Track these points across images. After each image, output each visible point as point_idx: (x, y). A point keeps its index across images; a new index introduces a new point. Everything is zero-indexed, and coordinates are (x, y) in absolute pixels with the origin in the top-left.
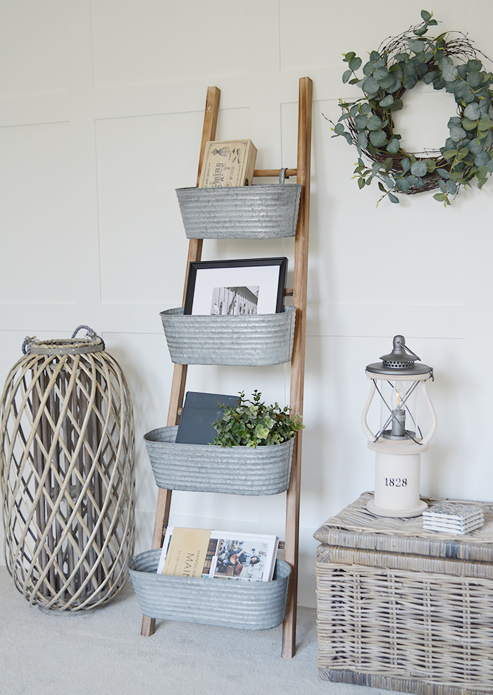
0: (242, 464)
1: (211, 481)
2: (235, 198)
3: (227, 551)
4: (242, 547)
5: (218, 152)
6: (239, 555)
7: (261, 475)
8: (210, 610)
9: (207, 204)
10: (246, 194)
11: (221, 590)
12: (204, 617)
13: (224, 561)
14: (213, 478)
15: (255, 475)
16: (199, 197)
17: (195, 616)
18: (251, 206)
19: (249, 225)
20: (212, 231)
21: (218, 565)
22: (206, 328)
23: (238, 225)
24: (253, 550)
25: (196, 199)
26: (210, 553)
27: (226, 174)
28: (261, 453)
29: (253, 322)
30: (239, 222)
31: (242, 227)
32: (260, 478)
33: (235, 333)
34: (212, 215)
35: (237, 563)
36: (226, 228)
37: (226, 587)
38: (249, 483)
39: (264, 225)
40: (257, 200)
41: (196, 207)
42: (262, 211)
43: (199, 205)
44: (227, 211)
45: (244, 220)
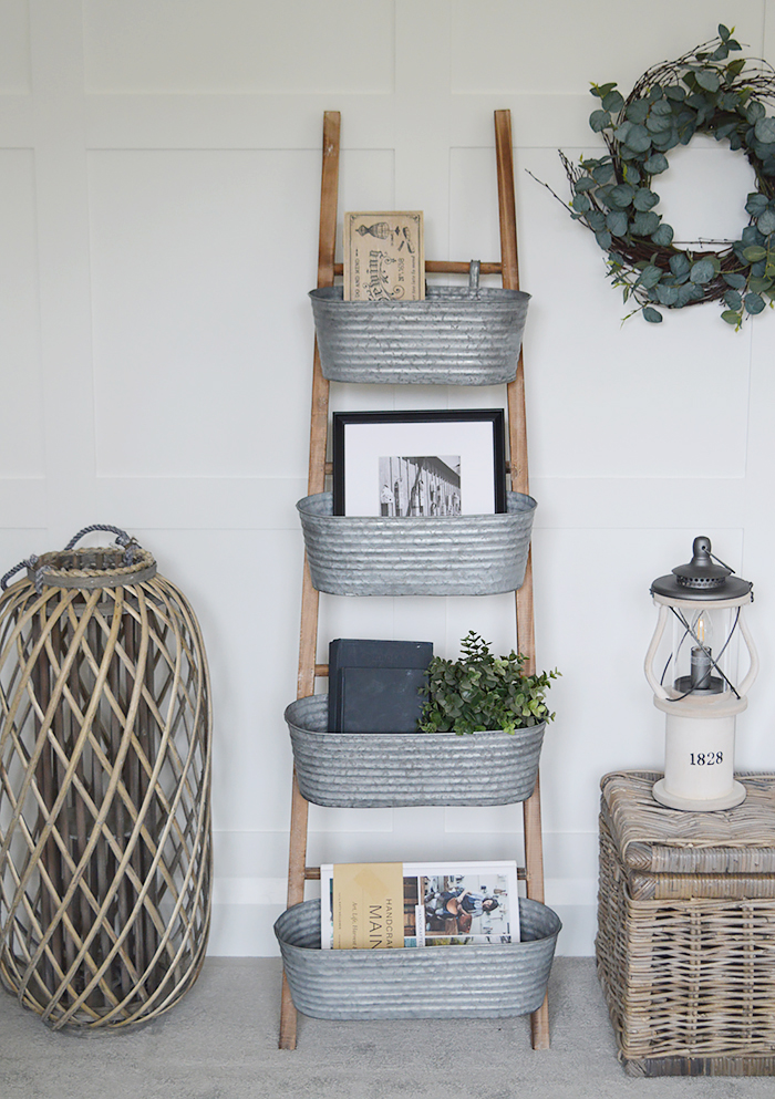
0: (486, 759)
1: (426, 789)
2: (439, 318)
4: (462, 885)
5: (368, 230)
6: (460, 899)
7: (514, 773)
8: (444, 996)
9: (385, 327)
10: (461, 314)
11: (468, 962)
12: (430, 1008)
13: (437, 912)
14: (431, 785)
15: (505, 774)
16: (371, 315)
17: (414, 1008)
18: (466, 332)
19: (460, 362)
20: (391, 370)
21: (428, 919)
22: (404, 537)
23: (441, 362)
24: (483, 888)
25: (365, 318)
26: (410, 901)
27: (390, 270)
28: (519, 740)
29: (489, 526)
30: (442, 358)
31: (447, 366)
32: (510, 777)
33: (457, 544)
34: (394, 345)
35: (460, 914)
36: (417, 367)
37: (477, 956)
38: (494, 787)
39: (486, 363)
40: (478, 323)
41: (364, 332)
42: (485, 340)
43: (370, 327)
44: (422, 340)
45: (452, 354)
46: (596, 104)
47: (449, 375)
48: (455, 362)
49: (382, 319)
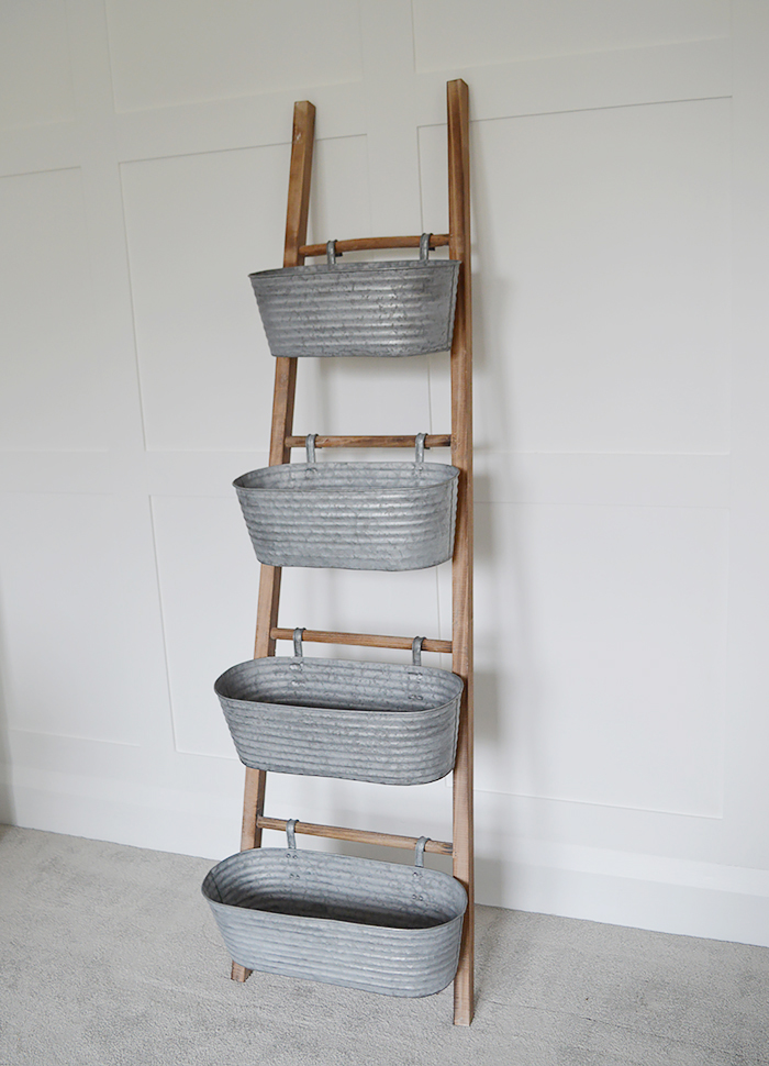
0: (381, 739)
1: (330, 762)
2: (350, 289)
7: (413, 755)
9: (302, 300)
10: (369, 283)
11: (356, 939)
14: (333, 758)
15: (403, 755)
16: (289, 288)
17: (314, 972)
18: (377, 301)
19: (375, 333)
20: (314, 344)
22: (311, 510)
23: (356, 333)
25: (284, 292)
28: (412, 723)
29: (390, 501)
30: (358, 329)
31: (364, 338)
32: (410, 759)
33: (361, 518)
34: (312, 318)
36: (337, 339)
38: (394, 767)
39: (400, 333)
40: (389, 292)
41: (285, 305)
42: (396, 310)
43: (290, 301)
44: (337, 312)
45: (366, 325)
47: (367, 346)
48: (370, 333)
49: (298, 292)
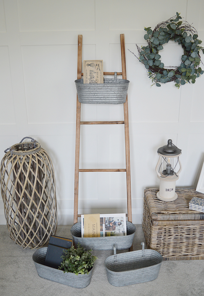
2: (107, 88)
3: (108, 222)
5: (89, 65)
6: (113, 222)
9: (94, 90)
10: (112, 87)
13: (108, 226)
16: (90, 87)
18: (114, 91)
20: (95, 101)
21: (105, 227)
23: (107, 99)
24: (118, 220)
25: (89, 88)
26: (102, 223)
27: (95, 75)
30: (108, 97)
31: (109, 100)
34: (96, 94)
35: (113, 226)
36: (101, 100)
39: (118, 99)
40: (117, 89)
41: (88, 91)
42: (118, 93)
43: (90, 90)
44: (103, 93)
45: (110, 97)
46: (146, 33)
47: (109, 102)
48: (111, 99)
49: (93, 88)
